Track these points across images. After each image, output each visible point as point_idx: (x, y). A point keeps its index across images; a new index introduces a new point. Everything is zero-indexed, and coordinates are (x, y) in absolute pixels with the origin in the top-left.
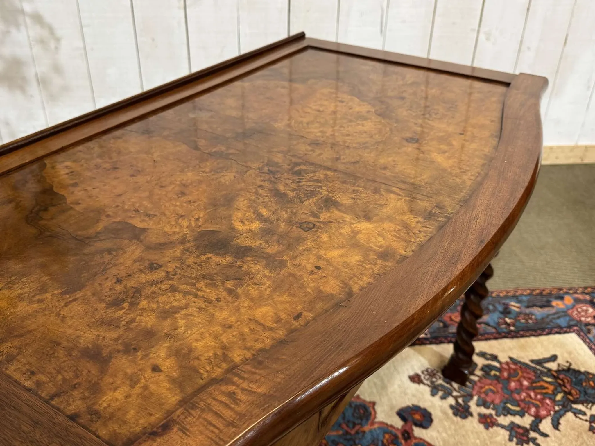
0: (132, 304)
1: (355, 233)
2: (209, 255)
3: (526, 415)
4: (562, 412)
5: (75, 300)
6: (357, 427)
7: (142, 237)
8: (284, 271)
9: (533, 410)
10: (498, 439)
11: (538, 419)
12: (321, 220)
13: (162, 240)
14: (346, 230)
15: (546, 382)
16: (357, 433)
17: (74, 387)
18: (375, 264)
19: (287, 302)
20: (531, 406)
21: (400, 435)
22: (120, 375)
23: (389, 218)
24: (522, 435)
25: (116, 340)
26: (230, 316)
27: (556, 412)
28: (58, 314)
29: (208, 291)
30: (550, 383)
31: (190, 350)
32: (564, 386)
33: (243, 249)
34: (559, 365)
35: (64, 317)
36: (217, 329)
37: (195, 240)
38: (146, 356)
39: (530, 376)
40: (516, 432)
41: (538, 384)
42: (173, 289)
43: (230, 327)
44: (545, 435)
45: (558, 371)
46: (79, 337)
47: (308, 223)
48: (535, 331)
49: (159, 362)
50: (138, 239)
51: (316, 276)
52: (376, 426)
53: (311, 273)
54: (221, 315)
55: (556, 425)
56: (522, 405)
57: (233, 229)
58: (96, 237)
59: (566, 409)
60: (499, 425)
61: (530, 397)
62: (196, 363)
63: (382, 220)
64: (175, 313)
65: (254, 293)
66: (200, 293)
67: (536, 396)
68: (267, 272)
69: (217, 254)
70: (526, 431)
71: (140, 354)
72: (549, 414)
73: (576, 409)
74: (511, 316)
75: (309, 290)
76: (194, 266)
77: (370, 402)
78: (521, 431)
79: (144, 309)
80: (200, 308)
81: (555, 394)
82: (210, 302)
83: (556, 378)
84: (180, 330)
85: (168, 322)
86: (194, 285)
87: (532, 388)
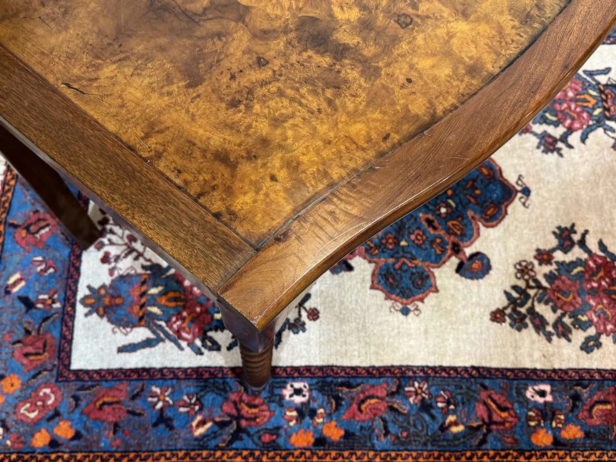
0: (246, 106)
1: (450, 36)
2: (310, 53)
3: (561, 126)
4: (594, 127)
5: (199, 96)
7: (247, 20)
8: (378, 82)
9: (568, 122)
10: (528, 145)
11: (570, 130)
12: (420, 13)
13: (266, 25)
14: (441, 32)
15: (591, 95)
17: (214, 188)
18: (462, 81)
19: (378, 120)
20: (568, 118)
22: (247, 181)
23: (487, 19)
24: (551, 144)
25: (240, 145)
26: (329, 131)
27: (589, 126)
28: (188, 111)
29: (310, 98)
30: (593, 96)
31: (298, 164)
32: (606, 102)
33: (341, 48)
34: (609, 79)
35: (193, 115)
36: (319, 143)
37: (297, 30)
38: (264, 165)
39: (577, 87)
40: (546, 141)
41: (582, 97)
42: (281, 93)
43: (330, 143)
44: (570, 147)
45: (606, 86)
46: (209, 138)
47: (406, 16)
49: (275, 172)
50: (244, 22)
51: (405, 91)
53: (402, 87)
54: (323, 129)
55: (583, 139)
56: (560, 115)
57: (332, 16)
58: (204, 13)
59: (598, 124)
60: (532, 132)
61: (570, 108)
62: (303, 176)
63: (478, 20)
64: (284, 121)
65: (351, 106)
66: (304, 101)
67: (576, 108)
68: (362, 81)
69: (318, 52)
70: (555, 140)
71: (259, 161)
72: (581, 128)
73: (608, 126)
75: (398, 108)
76: (297, 66)
78: (550, 140)
79: (257, 114)
80: (304, 119)
81: (594, 109)
82: (312, 113)
83: (601, 92)
84: (289, 141)
85: (278, 132)
86: (298, 90)
87: (575, 100)
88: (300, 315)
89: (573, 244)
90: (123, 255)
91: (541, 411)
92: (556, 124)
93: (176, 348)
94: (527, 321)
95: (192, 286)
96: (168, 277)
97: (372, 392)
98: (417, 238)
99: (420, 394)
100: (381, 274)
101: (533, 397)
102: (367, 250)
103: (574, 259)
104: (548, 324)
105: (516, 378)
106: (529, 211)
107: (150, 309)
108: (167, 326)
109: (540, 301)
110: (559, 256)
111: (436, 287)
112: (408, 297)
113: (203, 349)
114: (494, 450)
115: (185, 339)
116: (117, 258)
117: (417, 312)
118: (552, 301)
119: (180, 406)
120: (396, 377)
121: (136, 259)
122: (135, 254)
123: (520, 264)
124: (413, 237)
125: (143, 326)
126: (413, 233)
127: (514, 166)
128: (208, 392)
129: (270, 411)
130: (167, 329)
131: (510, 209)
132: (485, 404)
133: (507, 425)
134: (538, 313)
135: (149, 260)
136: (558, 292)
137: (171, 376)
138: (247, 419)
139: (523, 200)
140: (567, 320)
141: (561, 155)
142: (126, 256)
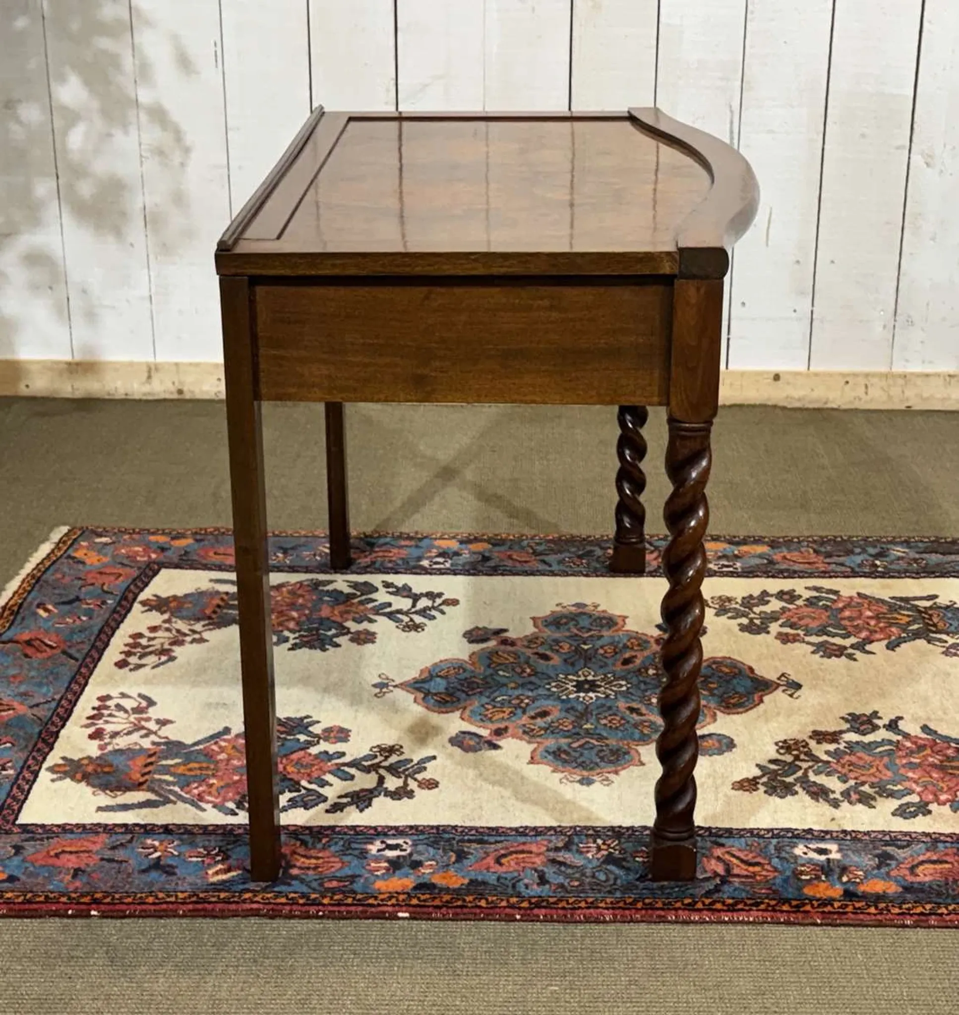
3: (852, 637)
4: (910, 638)
6: (593, 632)
9: (864, 634)
10: (797, 651)
11: (868, 641)
15: (904, 615)
16: (591, 636)
20: (864, 631)
21: (652, 640)
24: (835, 650)
27: (900, 637)
30: (908, 616)
32: (931, 619)
34: (935, 603)
39: (879, 608)
40: (827, 648)
41: (889, 615)
44: (870, 653)
45: (931, 608)
48: (917, 573)
52: (621, 633)
56: (852, 629)
59: (917, 636)
60: (804, 642)
61: (868, 624)
67: (877, 624)
70: (845, 648)
72: (887, 639)
73: (933, 638)
74: (887, 559)
77: (620, 616)
78: (835, 647)
81: (909, 624)
83: (921, 612)
87: (877, 617)
88: (406, 784)
89: (875, 728)
90: (125, 731)
91: (822, 868)
92: (844, 637)
93: (193, 809)
94: (797, 788)
95: (228, 760)
96: (193, 751)
97: (521, 848)
98: (610, 722)
99: (606, 850)
100: (547, 751)
101: (805, 853)
102: (525, 732)
103: (879, 740)
104: (833, 792)
105: (777, 836)
106: (798, 701)
107: (157, 776)
108: (182, 790)
109: (817, 773)
110: (853, 737)
111: (640, 761)
112: (592, 769)
113: (237, 811)
114: (733, 898)
115: (208, 802)
116: (115, 735)
117: (605, 783)
118: (839, 772)
119: (191, 857)
120: (565, 835)
121: (146, 736)
122: (143, 732)
123: (785, 742)
124: (604, 722)
125: (143, 790)
126: (605, 718)
127: (776, 667)
128: (240, 845)
129: (343, 863)
130: (183, 794)
131: (766, 699)
132: (719, 859)
133: (758, 878)
134: (814, 782)
135: (167, 738)
136: (849, 765)
137: (182, 831)
138: (301, 868)
139: (789, 692)
140: (866, 788)
141: (855, 660)
142: (129, 733)
